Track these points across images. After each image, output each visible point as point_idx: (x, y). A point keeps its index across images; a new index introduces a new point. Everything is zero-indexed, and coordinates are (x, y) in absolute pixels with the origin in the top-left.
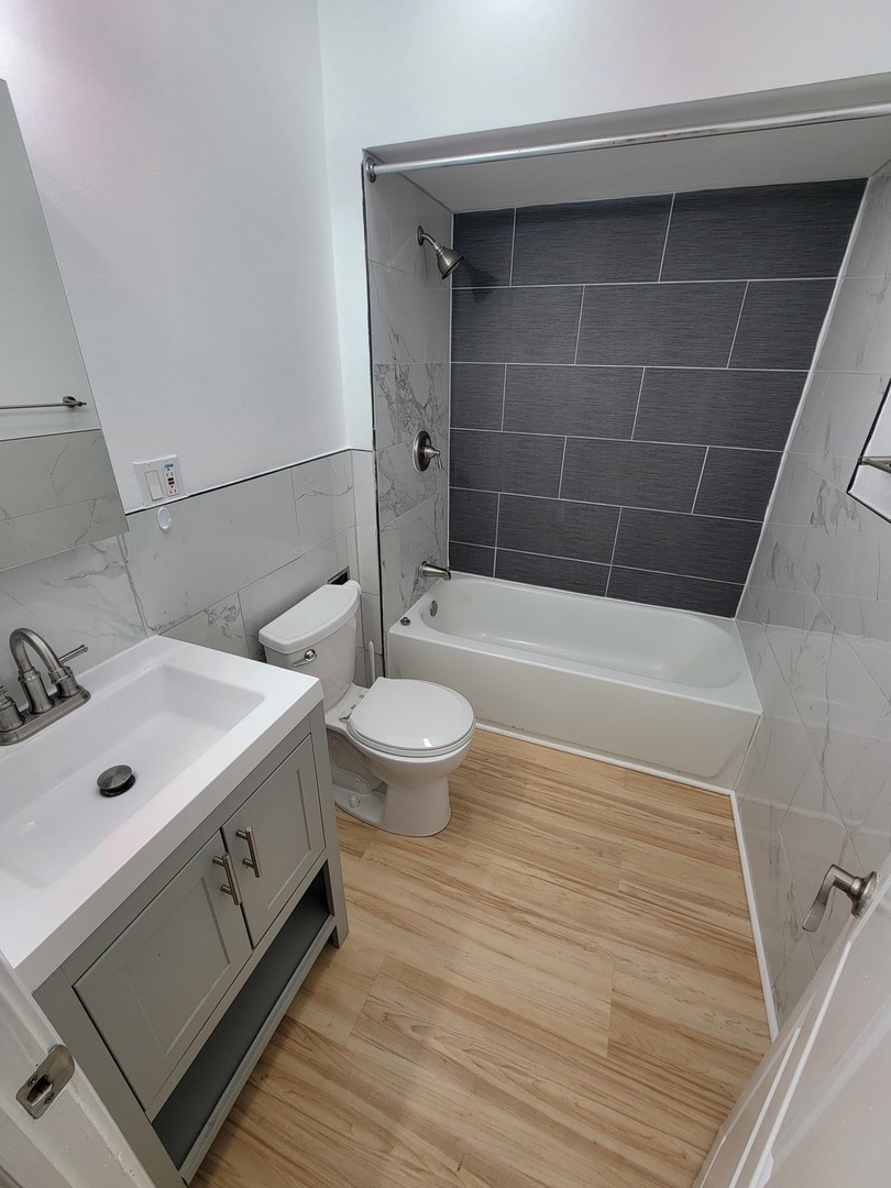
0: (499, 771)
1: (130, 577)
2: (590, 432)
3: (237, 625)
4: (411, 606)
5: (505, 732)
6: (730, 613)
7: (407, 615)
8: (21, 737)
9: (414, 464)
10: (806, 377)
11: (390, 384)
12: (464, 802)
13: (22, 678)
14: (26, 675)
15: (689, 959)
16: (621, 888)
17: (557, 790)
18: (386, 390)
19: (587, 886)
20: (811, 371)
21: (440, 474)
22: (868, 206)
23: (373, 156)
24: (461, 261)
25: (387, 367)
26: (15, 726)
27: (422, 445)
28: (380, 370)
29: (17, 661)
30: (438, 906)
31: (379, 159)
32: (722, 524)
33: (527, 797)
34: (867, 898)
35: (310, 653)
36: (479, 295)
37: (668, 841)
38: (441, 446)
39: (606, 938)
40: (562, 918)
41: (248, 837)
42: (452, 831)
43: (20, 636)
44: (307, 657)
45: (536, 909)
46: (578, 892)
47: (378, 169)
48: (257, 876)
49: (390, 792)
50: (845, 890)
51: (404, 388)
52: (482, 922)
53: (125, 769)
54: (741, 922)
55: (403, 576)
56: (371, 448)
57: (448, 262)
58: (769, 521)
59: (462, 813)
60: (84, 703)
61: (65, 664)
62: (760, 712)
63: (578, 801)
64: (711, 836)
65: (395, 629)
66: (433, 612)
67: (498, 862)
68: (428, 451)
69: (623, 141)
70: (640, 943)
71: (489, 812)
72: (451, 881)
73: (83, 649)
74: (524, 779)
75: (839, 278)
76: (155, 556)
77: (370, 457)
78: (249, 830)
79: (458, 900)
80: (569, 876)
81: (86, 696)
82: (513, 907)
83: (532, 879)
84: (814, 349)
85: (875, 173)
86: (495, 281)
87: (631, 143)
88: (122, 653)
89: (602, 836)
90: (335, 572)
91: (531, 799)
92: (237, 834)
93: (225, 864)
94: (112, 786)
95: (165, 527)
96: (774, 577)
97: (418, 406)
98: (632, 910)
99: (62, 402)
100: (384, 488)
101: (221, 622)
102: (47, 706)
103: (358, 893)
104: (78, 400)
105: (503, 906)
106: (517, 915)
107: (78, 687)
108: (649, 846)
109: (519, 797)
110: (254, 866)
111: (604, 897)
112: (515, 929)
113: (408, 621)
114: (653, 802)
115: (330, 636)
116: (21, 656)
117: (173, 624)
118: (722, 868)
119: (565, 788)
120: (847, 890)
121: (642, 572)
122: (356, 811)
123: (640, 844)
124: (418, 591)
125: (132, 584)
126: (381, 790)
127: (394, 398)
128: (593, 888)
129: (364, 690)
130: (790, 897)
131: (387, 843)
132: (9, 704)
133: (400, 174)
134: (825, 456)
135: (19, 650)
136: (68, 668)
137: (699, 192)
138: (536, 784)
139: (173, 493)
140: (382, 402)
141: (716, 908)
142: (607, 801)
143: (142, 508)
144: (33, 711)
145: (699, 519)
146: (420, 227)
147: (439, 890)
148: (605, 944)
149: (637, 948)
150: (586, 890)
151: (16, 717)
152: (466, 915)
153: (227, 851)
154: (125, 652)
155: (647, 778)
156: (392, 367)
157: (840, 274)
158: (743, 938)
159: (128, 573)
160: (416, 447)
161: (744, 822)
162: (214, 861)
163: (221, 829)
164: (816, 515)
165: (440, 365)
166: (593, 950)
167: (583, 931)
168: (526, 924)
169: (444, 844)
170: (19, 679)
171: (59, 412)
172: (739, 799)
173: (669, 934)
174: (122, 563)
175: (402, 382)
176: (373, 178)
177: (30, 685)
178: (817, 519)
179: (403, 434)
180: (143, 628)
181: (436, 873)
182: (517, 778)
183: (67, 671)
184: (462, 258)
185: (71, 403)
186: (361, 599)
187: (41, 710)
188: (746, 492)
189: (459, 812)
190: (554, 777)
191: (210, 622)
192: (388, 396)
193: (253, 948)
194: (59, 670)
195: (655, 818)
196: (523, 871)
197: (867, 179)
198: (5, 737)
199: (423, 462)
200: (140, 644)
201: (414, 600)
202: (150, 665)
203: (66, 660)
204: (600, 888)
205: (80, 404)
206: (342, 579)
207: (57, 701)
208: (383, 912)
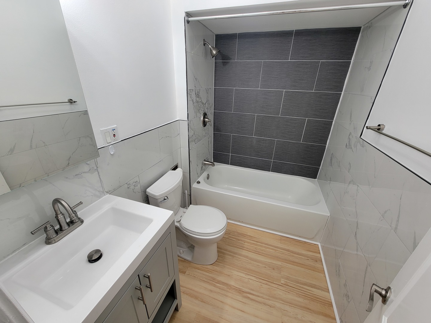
0: (234, 238)
1: (98, 173)
2: (265, 113)
3: (138, 188)
4: (200, 176)
5: (236, 223)
6: (315, 177)
7: (199, 180)
8: (56, 241)
9: (201, 124)
10: (341, 95)
11: (194, 96)
12: (222, 251)
13: (57, 217)
14: (59, 216)
15: (309, 309)
16: (282, 282)
17: (256, 245)
18: (192, 98)
19: (270, 282)
20: (343, 93)
21: (210, 128)
22: (362, 36)
23: (188, 14)
24: (219, 52)
25: (193, 90)
26: (54, 236)
27: (204, 118)
28: (190, 91)
29: (55, 211)
30: (215, 292)
31: (190, 15)
32: (312, 146)
33: (245, 248)
34: (389, 297)
35: (166, 198)
36: (224, 64)
37: (298, 263)
38: (211, 117)
39: (278, 302)
40: (261, 295)
41: (149, 277)
42: (218, 262)
43: (56, 201)
44: (165, 199)
45: (252, 292)
46: (266, 284)
47: (190, 19)
48: (152, 291)
49: (196, 249)
50: (379, 294)
51: (198, 97)
52: (232, 298)
53: (98, 251)
54: (327, 294)
55: (197, 166)
56: (187, 119)
57: (214, 52)
58: (328, 145)
59: (222, 255)
60: (81, 225)
61: (74, 210)
62: (329, 215)
63: (264, 249)
64: (313, 261)
65: (195, 185)
66: (208, 178)
67: (236, 273)
68: (206, 120)
69: (280, 12)
70: (291, 304)
71: (232, 254)
72: (219, 282)
73: (81, 203)
74: (244, 241)
75: (352, 61)
76: (108, 164)
77: (186, 123)
78: (149, 274)
79: (222, 289)
80: (263, 278)
81: (82, 222)
82: (243, 292)
83: (250, 280)
84: (344, 85)
85: (364, 25)
86: (231, 59)
87: (283, 13)
88: (95, 203)
89: (274, 262)
90: (173, 166)
91: (247, 248)
92: (144, 276)
93: (140, 290)
94: (93, 259)
95: (112, 153)
96: (332, 166)
97: (203, 103)
98: (287, 291)
99: (67, 101)
100: (191, 133)
101: (132, 187)
102: (67, 227)
103: (185, 289)
104: (74, 100)
105: (240, 291)
106: (245, 294)
107: (79, 219)
108: (290, 265)
109: (242, 248)
110: (150, 288)
111: (276, 286)
112: (244, 300)
113: (199, 182)
114: (291, 248)
115: (173, 191)
116: (57, 208)
117: (115, 190)
118: (318, 273)
119: (259, 244)
120: (380, 294)
121: (283, 163)
122: (182, 255)
123: (288, 265)
124: (203, 170)
125: (99, 176)
126: (192, 247)
127: (195, 102)
128: (272, 283)
129: (184, 210)
130: (345, 285)
131: (195, 268)
132: (52, 228)
133: (198, 21)
134: (350, 124)
135: (56, 206)
136: (75, 211)
137: (303, 30)
138: (248, 243)
139: (115, 140)
140: (191, 103)
141: (317, 288)
142: (274, 248)
143: (103, 146)
144: (61, 229)
145: (304, 144)
146: (204, 39)
147: (215, 286)
148: (278, 305)
149: (290, 306)
150: (269, 284)
151: (54, 233)
152: (226, 296)
153: (141, 284)
154: (96, 202)
155: (288, 239)
156: (194, 90)
157: (352, 59)
158: (327, 300)
159: (98, 172)
160: (202, 118)
161: (324, 255)
162: (136, 288)
163: (138, 275)
164: (348, 145)
165: (210, 88)
166: (274, 307)
167: (269, 300)
168: (248, 298)
169: (216, 267)
170: (56, 217)
171: (66, 105)
172: (321, 246)
173: (300, 300)
174: (96, 168)
175: (198, 95)
176: (188, 22)
177: (60, 220)
178: (348, 146)
179: (198, 114)
180: (103, 192)
181: (214, 279)
182: (242, 240)
183: (75, 213)
184: (219, 51)
185: (71, 101)
186: (184, 175)
187: (64, 229)
188: (320, 135)
189: (221, 254)
190: (255, 240)
191: (128, 188)
192: (193, 101)
193: (149, 318)
194: (73, 215)
195: (292, 254)
196: (245, 277)
197: (361, 27)
198: (50, 241)
199: (205, 124)
200: (101, 199)
201: (201, 174)
202: (106, 207)
203: (74, 208)
204: (274, 282)
205: (75, 102)
206: (175, 168)
207: (71, 225)
208: (195, 296)
